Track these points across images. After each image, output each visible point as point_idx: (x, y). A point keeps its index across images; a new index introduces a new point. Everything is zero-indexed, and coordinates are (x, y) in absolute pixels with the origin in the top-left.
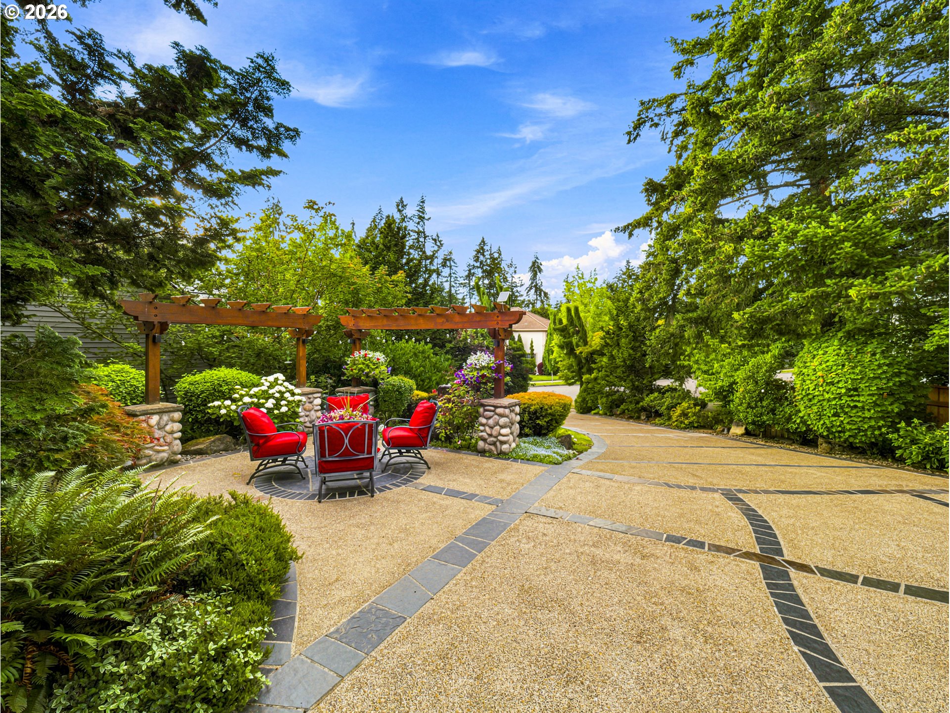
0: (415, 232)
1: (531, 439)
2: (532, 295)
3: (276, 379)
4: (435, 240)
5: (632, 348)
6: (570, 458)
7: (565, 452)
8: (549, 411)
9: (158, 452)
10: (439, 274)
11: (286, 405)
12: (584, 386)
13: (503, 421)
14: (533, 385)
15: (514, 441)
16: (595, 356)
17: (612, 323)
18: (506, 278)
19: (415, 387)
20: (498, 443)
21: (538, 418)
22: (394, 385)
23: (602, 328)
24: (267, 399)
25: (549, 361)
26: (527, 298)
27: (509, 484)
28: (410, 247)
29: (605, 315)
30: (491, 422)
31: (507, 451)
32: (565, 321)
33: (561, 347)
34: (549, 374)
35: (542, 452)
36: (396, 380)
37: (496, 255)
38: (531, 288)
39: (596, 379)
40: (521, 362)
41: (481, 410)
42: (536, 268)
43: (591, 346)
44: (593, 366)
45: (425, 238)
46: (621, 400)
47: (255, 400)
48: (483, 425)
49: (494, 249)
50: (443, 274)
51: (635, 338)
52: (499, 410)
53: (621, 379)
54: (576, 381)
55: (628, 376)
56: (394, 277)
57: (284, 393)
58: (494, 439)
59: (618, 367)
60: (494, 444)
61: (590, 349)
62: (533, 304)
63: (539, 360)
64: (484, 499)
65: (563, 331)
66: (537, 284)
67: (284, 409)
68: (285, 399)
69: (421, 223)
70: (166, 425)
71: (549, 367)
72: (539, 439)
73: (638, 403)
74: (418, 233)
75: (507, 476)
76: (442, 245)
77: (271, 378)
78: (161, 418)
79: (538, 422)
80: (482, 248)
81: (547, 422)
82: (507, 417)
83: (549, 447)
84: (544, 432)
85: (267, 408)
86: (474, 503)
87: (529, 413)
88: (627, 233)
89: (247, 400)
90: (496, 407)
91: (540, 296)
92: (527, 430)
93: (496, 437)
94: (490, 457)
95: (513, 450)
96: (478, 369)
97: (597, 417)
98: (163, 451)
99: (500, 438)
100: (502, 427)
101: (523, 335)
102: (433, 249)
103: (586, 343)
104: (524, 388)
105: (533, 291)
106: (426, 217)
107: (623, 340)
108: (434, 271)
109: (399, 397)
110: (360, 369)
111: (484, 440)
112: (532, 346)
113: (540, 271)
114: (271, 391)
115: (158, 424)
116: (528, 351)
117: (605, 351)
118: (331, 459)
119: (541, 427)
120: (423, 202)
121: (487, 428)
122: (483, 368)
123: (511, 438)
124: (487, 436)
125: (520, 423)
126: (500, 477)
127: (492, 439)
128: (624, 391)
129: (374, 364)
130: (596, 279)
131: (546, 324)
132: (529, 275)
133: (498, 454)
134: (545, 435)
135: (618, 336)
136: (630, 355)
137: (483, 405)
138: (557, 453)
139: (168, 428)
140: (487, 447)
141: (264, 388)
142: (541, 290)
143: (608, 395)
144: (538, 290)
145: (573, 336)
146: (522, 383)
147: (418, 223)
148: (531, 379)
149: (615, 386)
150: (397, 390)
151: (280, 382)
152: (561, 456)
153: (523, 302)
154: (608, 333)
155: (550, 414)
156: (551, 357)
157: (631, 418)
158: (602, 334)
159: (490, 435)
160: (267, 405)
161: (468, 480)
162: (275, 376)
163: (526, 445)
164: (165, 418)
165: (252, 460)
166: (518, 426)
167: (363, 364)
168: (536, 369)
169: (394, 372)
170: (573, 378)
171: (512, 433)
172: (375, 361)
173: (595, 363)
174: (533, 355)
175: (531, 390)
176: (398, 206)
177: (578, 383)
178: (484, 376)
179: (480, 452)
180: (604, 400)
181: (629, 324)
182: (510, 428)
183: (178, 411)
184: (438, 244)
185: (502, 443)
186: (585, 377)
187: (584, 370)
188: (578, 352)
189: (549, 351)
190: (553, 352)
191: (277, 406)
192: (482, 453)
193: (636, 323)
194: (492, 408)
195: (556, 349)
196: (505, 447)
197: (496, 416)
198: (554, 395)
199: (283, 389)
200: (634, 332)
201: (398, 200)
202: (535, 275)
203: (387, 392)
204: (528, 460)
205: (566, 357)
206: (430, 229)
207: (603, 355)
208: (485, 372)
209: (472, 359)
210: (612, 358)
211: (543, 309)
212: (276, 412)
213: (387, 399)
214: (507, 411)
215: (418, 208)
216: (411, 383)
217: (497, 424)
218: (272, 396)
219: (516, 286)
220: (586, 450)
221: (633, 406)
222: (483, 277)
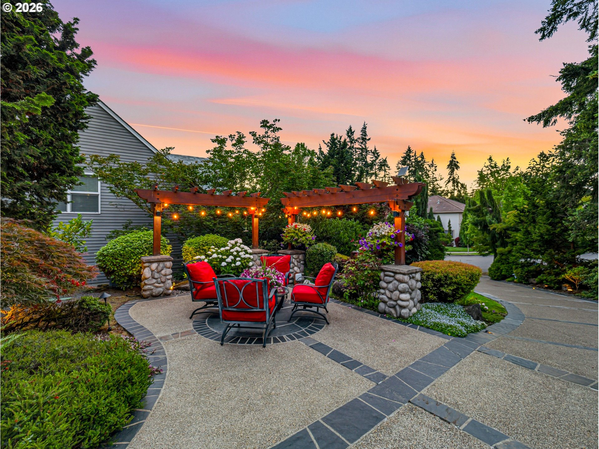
0: (360, 149)
1: (435, 305)
2: (450, 187)
3: (236, 243)
4: (373, 153)
5: (550, 224)
6: (476, 330)
7: (472, 323)
8: (454, 280)
9: (157, 287)
10: (376, 176)
11: (240, 261)
12: (498, 257)
13: (402, 286)
14: (449, 255)
15: (415, 306)
16: (509, 232)
17: (526, 202)
18: (428, 175)
19: (335, 251)
20: (397, 307)
21: (442, 286)
22: (318, 250)
23: (516, 207)
24: (228, 256)
25: (465, 236)
26: (446, 189)
27: (399, 355)
28: (357, 159)
29: (520, 196)
30: (391, 286)
31: (406, 316)
32: (478, 203)
33: (475, 224)
34: (466, 247)
35: (445, 320)
36: (321, 246)
37: (420, 159)
38: (449, 182)
39: (510, 252)
40: (438, 236)
41: (382, 274)
42: (453, 165)
43: (504, 223)
44: (507, 240)
45: (366, 152)
46: (538, 272)
47: (220, 256)
48: (384, 289)
49: (418, 155)
50: (380, 176)
51: (554, 215)
52: (398, 276)
53: (537, 252)
54: (490, 252)
55: (546, 250)
56: (326, 171)
57: (240, 252)
58: (394, 303)
59: (533, 242)
60: (394, 307)
61: (504, 226)
62: (451, 193)
63: (456, 235)
64: (365, 370)
65: (477, 212)
66: (454, 178)
67: (238, 263)
68: (240, 256)
69: (364, 143)
70: (162, 270)
71: (465, 241)
72: (443, 306)
73: (558, 274)
74: (362, 149)
75: (400, 345)
76: (379, 156)
77: (233, 242)
78: (159, 265)
79: (443, 289)
80: (408, 155)
81: (453, 290)
82: (406, 283)
83: (453, 316)
84: (449, 299)
85: (227, 262)
86: (353, 374)
87: (433, 280)
88: (542, 122)
89: (215, 256)
90: (395, 273)
91: (457, 186)
92: (431, 297)
93: (396, 301)
94: (389, 319)
95: (414, 315)
96: (378, 238)
97: (511, 284)
98: (160, 287)
99: (400, 302)
100: (401, 292)
101: (442, 217)
102: (372, 159)
103: (499, 221)
104: (440, 257)
105: (451, 183)
106: (367, 138)
107: (540, 217)
108: (373, 174)
109: (321, 259)
110: (292, 237)
111: (385, 302)
112: (449, 225)
113: (457, 167)
114: (232, 251)
115: (157, 268)
116: (446, 228)
117: (520, 228)
118: (230, 309)
119: (446, 295)
120: (365, 128)
121: (387, 292)
122: (384, 236)
123: (411, 303)
124: (387, 299)
125: (422, 289)
126: (391, 345)
127: (392, 302)
128: (542, 263)
129: (302, 233)
130: (509, 167)
131: (462, 207)
132: (448, 171)
133: (398, 318)
134: (452, 302)
135: (533, 213)
136: (548, 230)
137: (382, 270)
138: (462, 324)
139: (163, 272)
140: (387, 309)
141: (227, 248)
142: (458, 183)
143: (523, 266)
144: (455, 182)
145: (486, 215)
146: (439, 252)
147: (362, 143)
148: (447, 250)
149: (531, 258)
150: (320, 254)
151: (238, 244)
152: (466, 327)
153: (443, 192)
154: (522, 211)
155: (455, 283)
156: (466, 232)
157: (550, 288)
158: (515, 212)
159: (390, 299)
160: (227, 260)
161: (358, 343)
162: (236, 240)
163: (428, 311)
164: (161, 265)
165: (193, 301)
166: (419, 292)
167: (294, 233)
168: (454, 242)
169: (319, 240)
170: (487, 250)
171: (412, 299)
172: (303, 231)
173: (510, 238)
174: (450, 231)
175: (447, 259)
176: (348, 133)
177: (493, 254)
178: (383, 244)
179: (380, 313)
180: (519, 270)
181: (547, 202)
182: (410, 294)
183: (169, 261)
184: (376, 155)
185: (402, 307)
186: (499, 250)
187: (498, 244)
188: (491, 229)
189: (464, 228)
190: (467, 228)
191: (234, 261)
192: (383, 314)
193: (555, 201)
194: (392, 274)
195: (470, 226)
196: (404, 311)
197: (395, 281)
198: (461, 264)
199: (239, 249)
200: (552, 209)
201: (348, 129)
202: (452, 171)
203: (312, 255)
204: (428, 328)
205: (480, 233)
206: (370, 146)
207: (517, 230)
208: (385, 240)
209: (374, 229)
210: (527, 233)
211: (459, 195)
212: (233, 265)
213: (311, 260)
214: (406, 278)
215: (361, 133)
216: (333, 249)
217: (397, 289)
218: (232, 254)
219: (436, 180)
220: (498, 321)
221: (553, 277)
222: (409, 175)
